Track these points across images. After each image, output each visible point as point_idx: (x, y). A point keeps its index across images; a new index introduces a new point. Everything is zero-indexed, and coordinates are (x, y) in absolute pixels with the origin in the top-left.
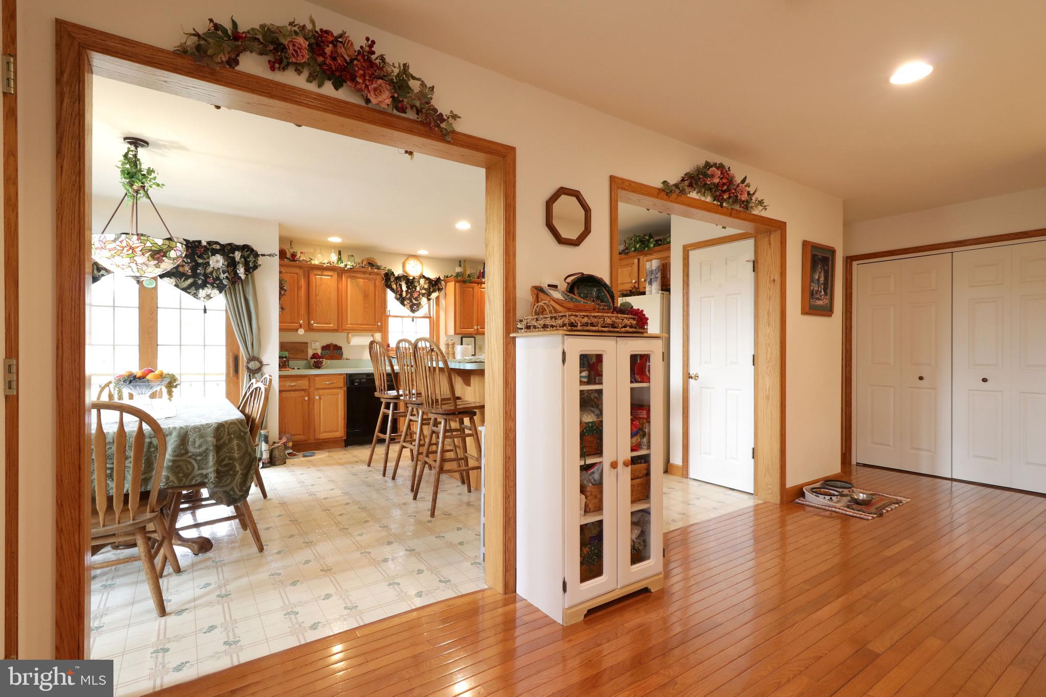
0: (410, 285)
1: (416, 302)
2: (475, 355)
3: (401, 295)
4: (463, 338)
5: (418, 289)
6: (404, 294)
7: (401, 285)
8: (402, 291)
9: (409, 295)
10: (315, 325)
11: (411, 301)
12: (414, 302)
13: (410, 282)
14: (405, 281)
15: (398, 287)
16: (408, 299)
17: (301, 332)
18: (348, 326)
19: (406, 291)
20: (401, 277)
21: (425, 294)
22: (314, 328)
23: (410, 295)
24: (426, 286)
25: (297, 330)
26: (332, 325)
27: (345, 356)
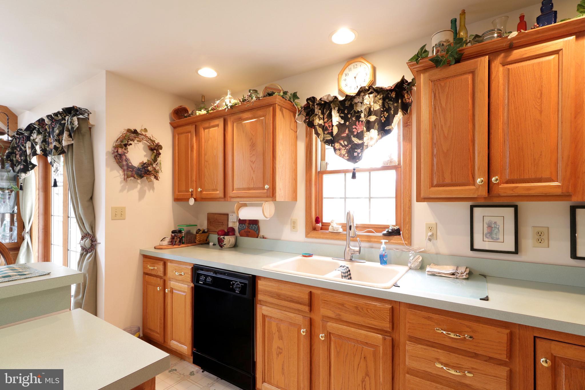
0: (348, 113)
1: (360, 142)
2: (516, 251)
3: (331, 134)
4: (476, 210)
5: (362, 115)
6: (335, 130)
7: (330, 116)
8: (333, 126)
9: (347, 132)
10: (204, 193)
11: (350, 141)
12: (356, 141)
13: (346, 108)
14: (337, 108)
15: (326, 120)
16: (343, 139)
17: (192, 202)
18: (234, 192)
19: (339, 126)
20: (331, 102)
21: (374, 122)
22: (204, 196)
23: (349, 131)
24: (377, 107)
25: (188, 200)
26: (218, 192)
27: (262, 233)
